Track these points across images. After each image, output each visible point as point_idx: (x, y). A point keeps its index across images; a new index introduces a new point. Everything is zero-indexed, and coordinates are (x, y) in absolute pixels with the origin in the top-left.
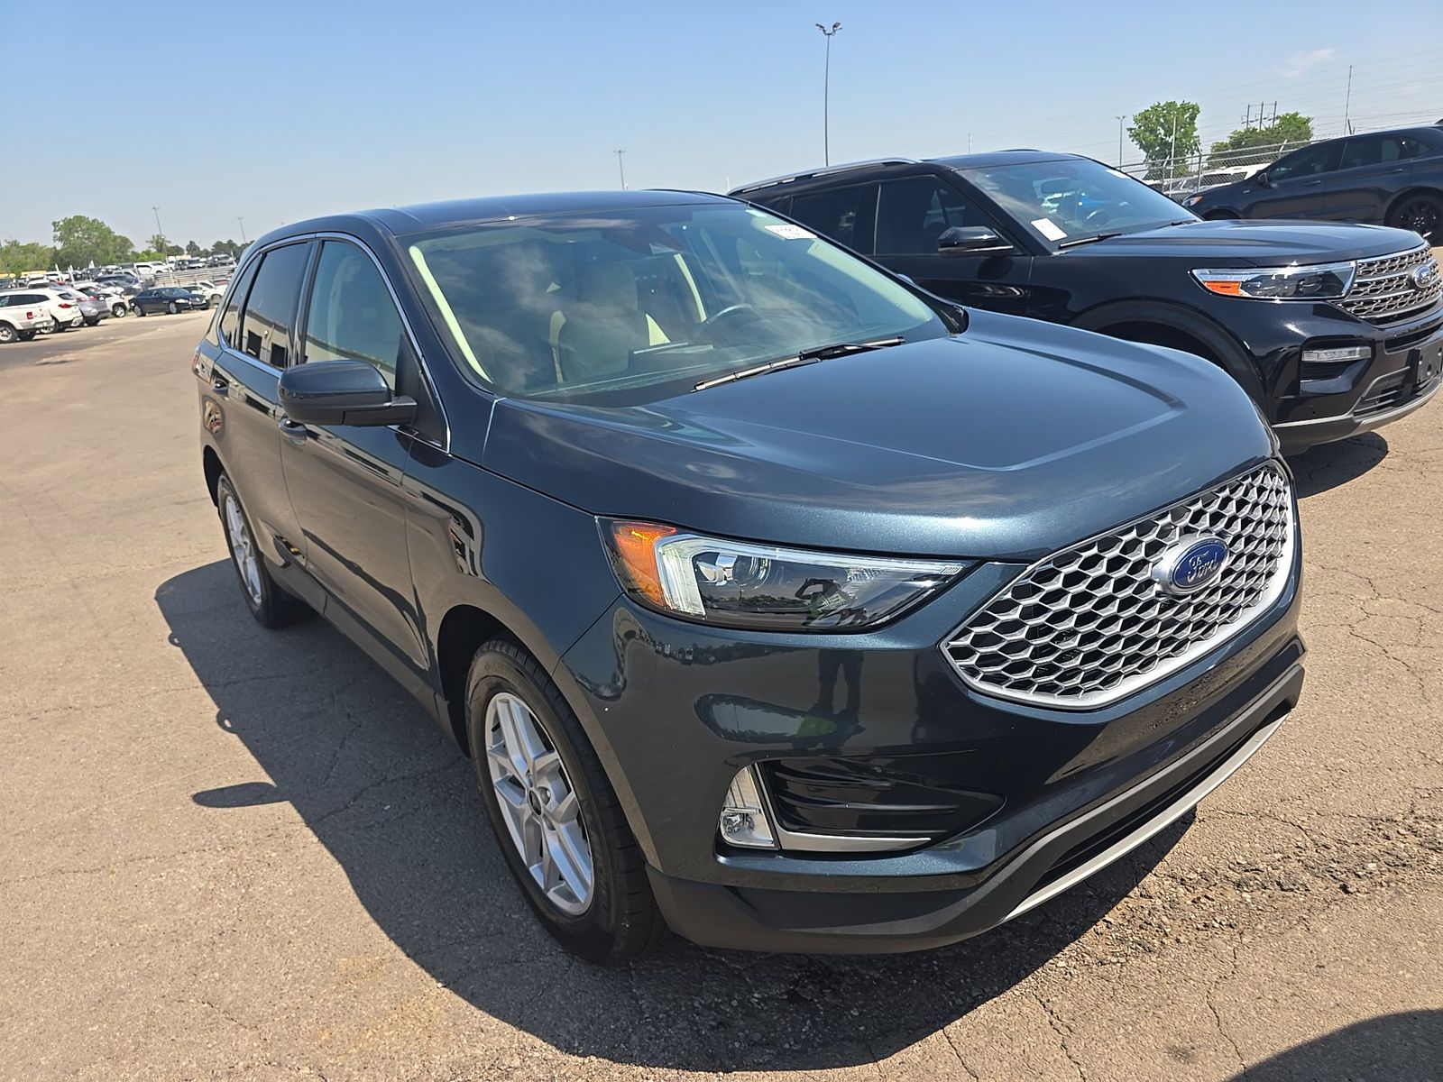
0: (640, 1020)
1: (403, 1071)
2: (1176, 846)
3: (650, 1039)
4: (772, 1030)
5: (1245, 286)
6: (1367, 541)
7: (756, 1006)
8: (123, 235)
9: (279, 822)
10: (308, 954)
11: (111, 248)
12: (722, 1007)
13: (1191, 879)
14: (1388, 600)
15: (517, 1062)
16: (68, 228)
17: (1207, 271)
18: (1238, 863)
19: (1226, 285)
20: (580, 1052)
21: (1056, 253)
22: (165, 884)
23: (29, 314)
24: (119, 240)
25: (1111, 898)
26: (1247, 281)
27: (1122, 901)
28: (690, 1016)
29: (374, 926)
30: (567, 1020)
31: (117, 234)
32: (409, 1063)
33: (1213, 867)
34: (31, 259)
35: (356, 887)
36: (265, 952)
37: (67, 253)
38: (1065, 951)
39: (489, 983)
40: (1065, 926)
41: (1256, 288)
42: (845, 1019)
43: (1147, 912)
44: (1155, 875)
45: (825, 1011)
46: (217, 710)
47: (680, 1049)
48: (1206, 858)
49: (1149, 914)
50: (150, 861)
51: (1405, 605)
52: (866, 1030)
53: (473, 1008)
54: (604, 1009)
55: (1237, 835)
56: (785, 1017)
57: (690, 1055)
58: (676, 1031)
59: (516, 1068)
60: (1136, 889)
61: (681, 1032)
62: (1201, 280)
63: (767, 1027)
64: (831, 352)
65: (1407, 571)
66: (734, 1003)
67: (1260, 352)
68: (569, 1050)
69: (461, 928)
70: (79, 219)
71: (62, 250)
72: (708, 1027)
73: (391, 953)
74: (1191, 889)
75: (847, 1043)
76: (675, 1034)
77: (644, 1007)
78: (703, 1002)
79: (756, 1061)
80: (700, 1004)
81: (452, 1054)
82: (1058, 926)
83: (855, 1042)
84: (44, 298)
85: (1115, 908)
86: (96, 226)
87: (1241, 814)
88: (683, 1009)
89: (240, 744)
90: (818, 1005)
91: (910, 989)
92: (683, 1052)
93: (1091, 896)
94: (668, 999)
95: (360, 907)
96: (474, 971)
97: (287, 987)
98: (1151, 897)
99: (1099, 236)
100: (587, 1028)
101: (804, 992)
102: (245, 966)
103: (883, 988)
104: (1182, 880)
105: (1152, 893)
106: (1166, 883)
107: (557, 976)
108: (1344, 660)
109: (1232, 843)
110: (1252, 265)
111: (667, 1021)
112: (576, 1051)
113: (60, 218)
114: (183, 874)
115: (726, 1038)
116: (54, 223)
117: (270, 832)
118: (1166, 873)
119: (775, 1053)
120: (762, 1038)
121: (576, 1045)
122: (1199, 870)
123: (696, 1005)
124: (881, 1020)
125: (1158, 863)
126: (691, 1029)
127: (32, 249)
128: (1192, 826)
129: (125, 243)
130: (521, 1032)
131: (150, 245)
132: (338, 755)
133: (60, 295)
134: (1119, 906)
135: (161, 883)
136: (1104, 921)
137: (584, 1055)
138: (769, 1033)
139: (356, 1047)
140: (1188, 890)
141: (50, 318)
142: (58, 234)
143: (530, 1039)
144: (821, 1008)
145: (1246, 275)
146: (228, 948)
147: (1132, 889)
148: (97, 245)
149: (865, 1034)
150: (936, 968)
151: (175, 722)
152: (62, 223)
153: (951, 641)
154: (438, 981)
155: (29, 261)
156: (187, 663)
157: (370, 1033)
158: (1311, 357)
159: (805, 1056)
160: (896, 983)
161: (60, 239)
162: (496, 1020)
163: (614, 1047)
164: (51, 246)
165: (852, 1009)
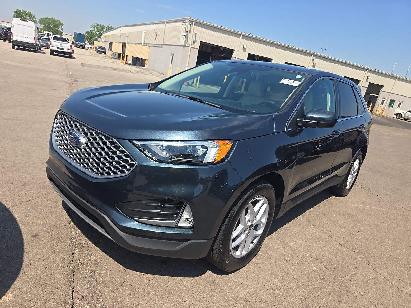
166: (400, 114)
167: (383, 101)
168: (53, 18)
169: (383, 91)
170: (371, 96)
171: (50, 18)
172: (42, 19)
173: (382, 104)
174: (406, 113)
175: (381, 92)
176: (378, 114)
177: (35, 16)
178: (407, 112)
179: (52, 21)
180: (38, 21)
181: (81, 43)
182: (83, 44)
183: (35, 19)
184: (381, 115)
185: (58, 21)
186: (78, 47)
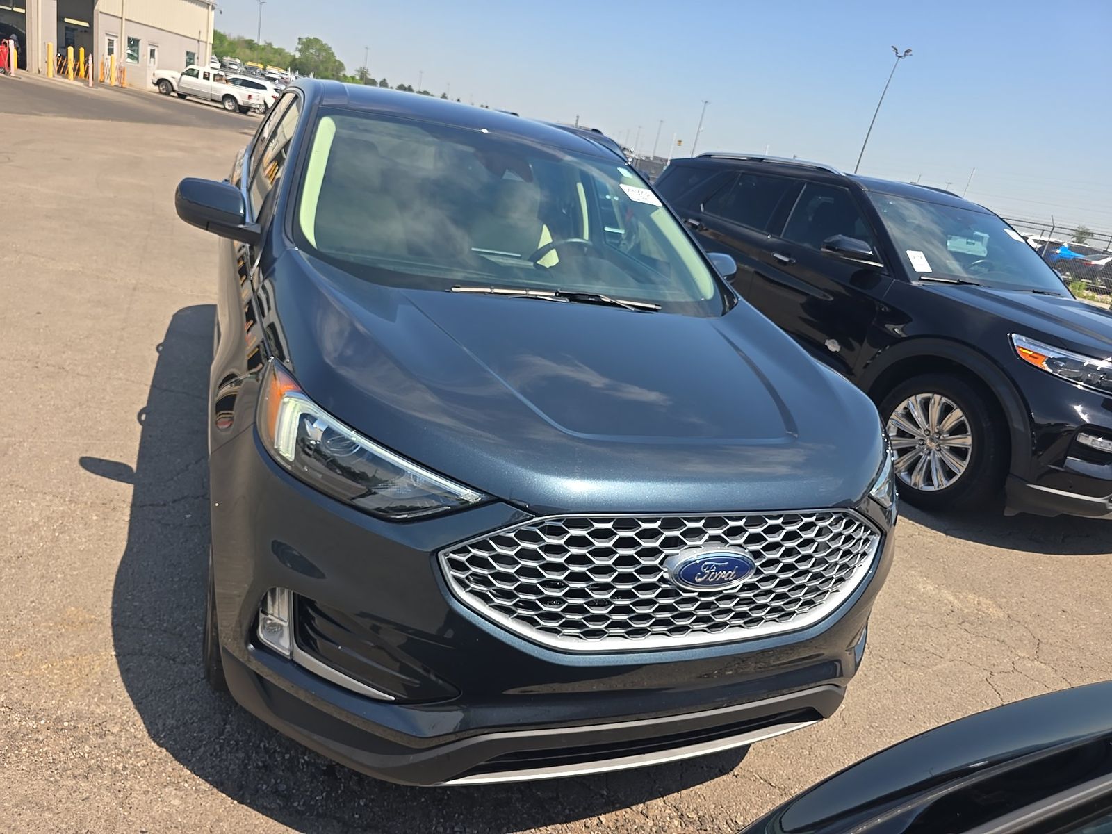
0: (217, 738)
1: (43, 701)
2: (698, 786)
3: (211, 755)
4: (296, 787)
5: (1050, 362)
6: (1064, 608)
7: (300, 765)
8: (341, 61)
9: (116, 497)
10: (56, 595)
11: (330, 67)
12: (277, 756)
13: (688, 817)
14: (1042, 665)
15: (116, 730)
16: (308, 44)
17: (1024, 339)
18: (736, 822)
19: (1036, 356)
20: (161, 742)
21: (915, 283)
22: (17, 509)
23: (250, 96)
24: (337, 63)
25: (616, 803)
26: (1054, 358)
27: (624, 810)
28: (251, 751)
29: (110, 594)
30: (170, 716)
31: (337, 58)
32: (51, 698)
33: (714, 816)
34: (277, 58)
35: (123, 562)
36: (33, 582)
37: (302, 62)
38: (549, 828)
39: (145, 667)
40: (565, 809)
41: (1059, 367)
42: (352, 804)
43: (635, 827)
44: (664, 801)
45: (343, 791)
46: (145, 405)
47: (224, 771)
48: (714, 806)
49: (635, 830)
50: (22, 490)
51: (1053, 674)
52: (358, 819)
53: (120, 678)
54: (199, 719)
55: (753, 799)
56: (312, 782)
57: (228, 779)
58: (233, 757)
59: (112, 733)
60: (642, 805)
61: (235, 759)
62: (1015, 344)
63: (294, 784)
64: (586, 298)
65: (1079, 648)
66: (287, 756)
67: (1039, 420)
68: (154, 737)
69: (159, 620)
70: (317, 40)
71: (299, 58)
72: (255, 764)
73: (104, 618)
74: (684, 825)
75: (335, 823)
76: (230, 760)
77: (226, 730)
78: (267, 745)
79: (265, 804)
80: (265, 746)
81: (81, 705)
82: (560, 806)
83: (341, 824)
84: (264, 88)
85: (614, 813)
86: (325, 49)
87: (771, 784)
88: (251, 744)
89: (139, 434)
90: (342, 785)
91: (415, 804)
92: (224, 775)
93: (602, 796)
94: (246, 732)
95: (113, 577)
96: (142, 654)
97: (26, 611)
98: (647, 817)
99: (959, 281)
100: (178, 728)
101: (339, 771)
102: (14, 585)
103: (397, 794)
104: (682, 815)
105: (650, 815)
106: (668, 811)
107: (190, 682)
108: (961, 698)
109: (744, 804)
110: (1062, 346)
111: (232, 749)
112: (158, 740)
113: (304, 36)
114: (32, 507)
115: (261, 779)
116: (299, 39)
117: (105, 502)
118: (673, 803)
119: (282, 805)
120: (285, 790)
121: (162, 736)
122: (701, 813)
123: (262, 745)
124: (376, 816)
125: (674, 792)
126: (243, 761)
127: (279, 52)
128: (724, 776)
129: (341, 66)
130: (135, 710)
131: (357, 73)
132: (190, 467)
133: (275, 90)
134: (618, 813)
135: (15, 507)
136: (599, 818)
137: (160, 745)
138: (293, 789)
139: (30, 671)
140: (681, 825)
141: (263, 103)
142: (300, 47)
143: (136, 717)
144: (342, 788)
145: (1054, 353)
146: (15, 569)
147: (638, 804)
148: (322, 62)
149: (355, 822)
150: (446, 797)
151: (115, 403)
152: (304, 40)
153: (451, 552)
154: (115, 650)
155: (275, 59)
156: (154, 366)
157: (46, 666)
158: (1086, 440)
159: (299, 817)
160: (409, 794)
161: (300, 51)
162: (127, 694)
163: (184, 750)
164: (292, 54)
165: (362, 798)
166: (167, 82)
167: (111, 43)
169: (101, 12)
170: (67, 26)
173: (111, 52)
174: (180, 79)
175: (98, 15)
176: (113, 85)
178: (182, 75)
184: (122, 87)
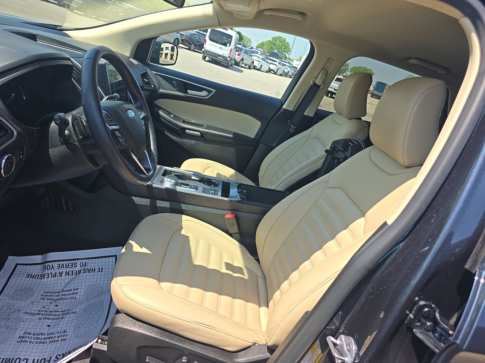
168: (366, 67)
171: (363, 67)
172: (354, 67)
177: (349, 64)
179: (363, 70)
180: (349, 70)
181: (379, 93)
182: (381, 94)
183: (348, 67)
185: (370, 71)
186: (375, 97)
